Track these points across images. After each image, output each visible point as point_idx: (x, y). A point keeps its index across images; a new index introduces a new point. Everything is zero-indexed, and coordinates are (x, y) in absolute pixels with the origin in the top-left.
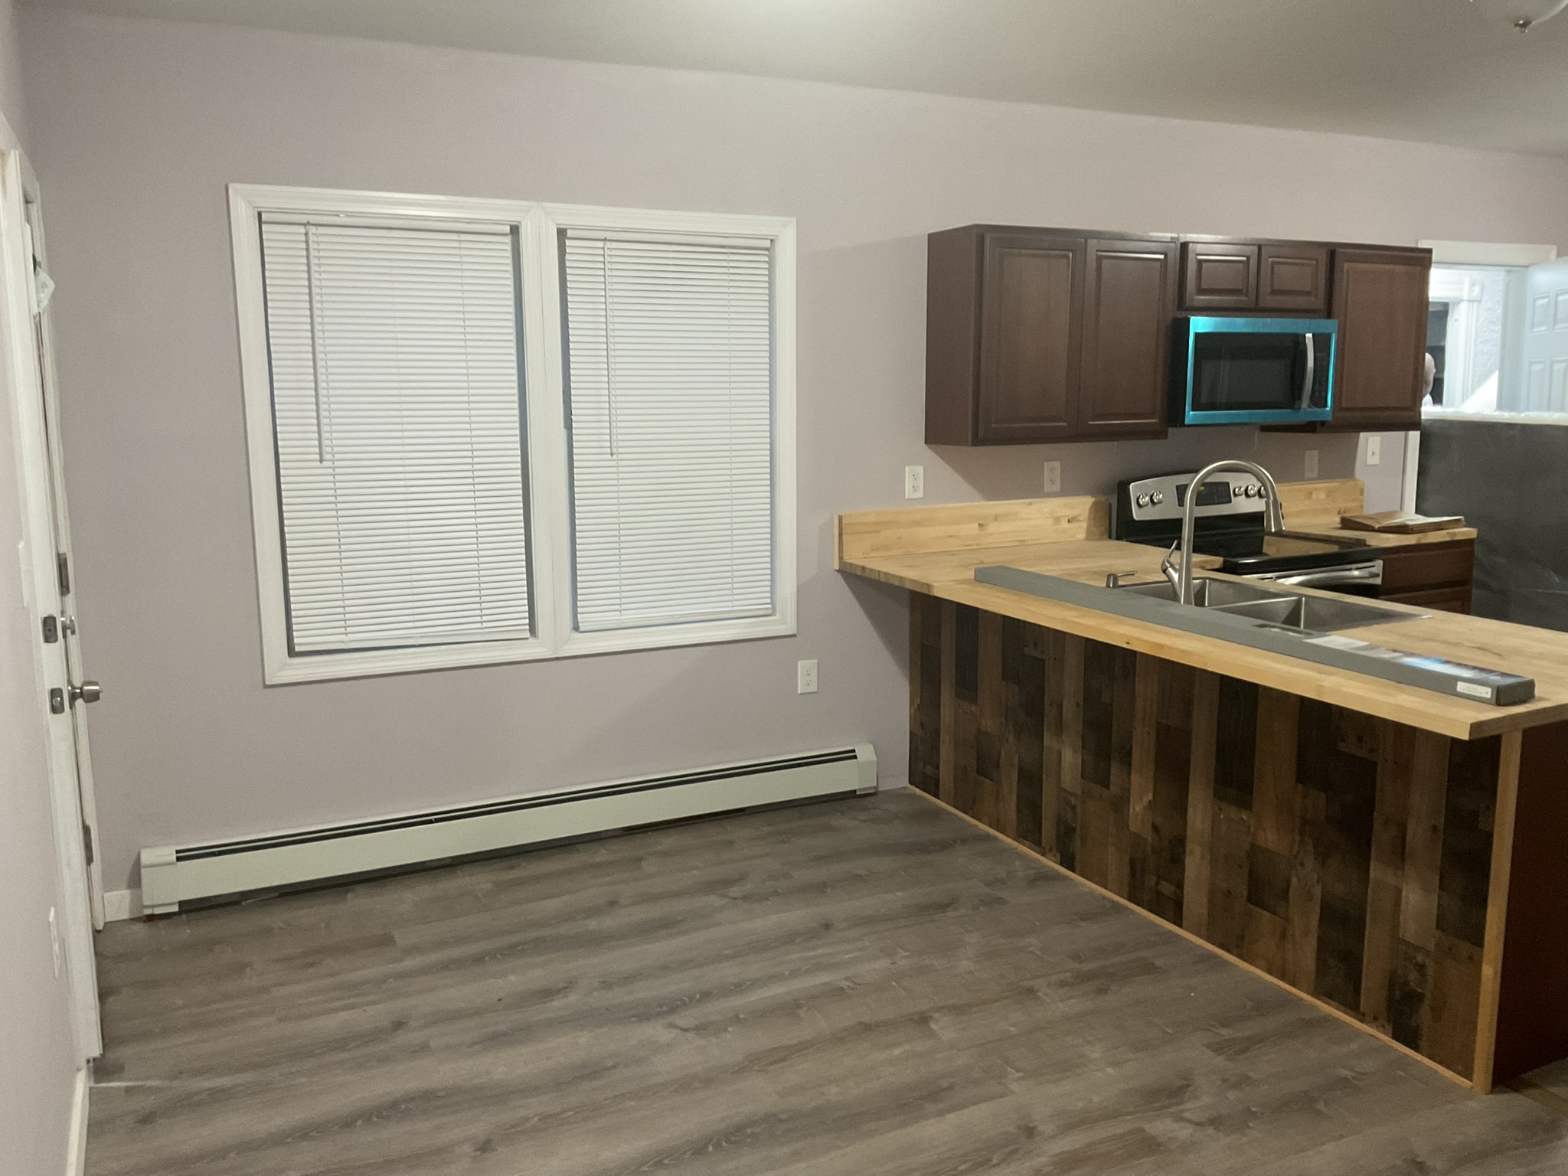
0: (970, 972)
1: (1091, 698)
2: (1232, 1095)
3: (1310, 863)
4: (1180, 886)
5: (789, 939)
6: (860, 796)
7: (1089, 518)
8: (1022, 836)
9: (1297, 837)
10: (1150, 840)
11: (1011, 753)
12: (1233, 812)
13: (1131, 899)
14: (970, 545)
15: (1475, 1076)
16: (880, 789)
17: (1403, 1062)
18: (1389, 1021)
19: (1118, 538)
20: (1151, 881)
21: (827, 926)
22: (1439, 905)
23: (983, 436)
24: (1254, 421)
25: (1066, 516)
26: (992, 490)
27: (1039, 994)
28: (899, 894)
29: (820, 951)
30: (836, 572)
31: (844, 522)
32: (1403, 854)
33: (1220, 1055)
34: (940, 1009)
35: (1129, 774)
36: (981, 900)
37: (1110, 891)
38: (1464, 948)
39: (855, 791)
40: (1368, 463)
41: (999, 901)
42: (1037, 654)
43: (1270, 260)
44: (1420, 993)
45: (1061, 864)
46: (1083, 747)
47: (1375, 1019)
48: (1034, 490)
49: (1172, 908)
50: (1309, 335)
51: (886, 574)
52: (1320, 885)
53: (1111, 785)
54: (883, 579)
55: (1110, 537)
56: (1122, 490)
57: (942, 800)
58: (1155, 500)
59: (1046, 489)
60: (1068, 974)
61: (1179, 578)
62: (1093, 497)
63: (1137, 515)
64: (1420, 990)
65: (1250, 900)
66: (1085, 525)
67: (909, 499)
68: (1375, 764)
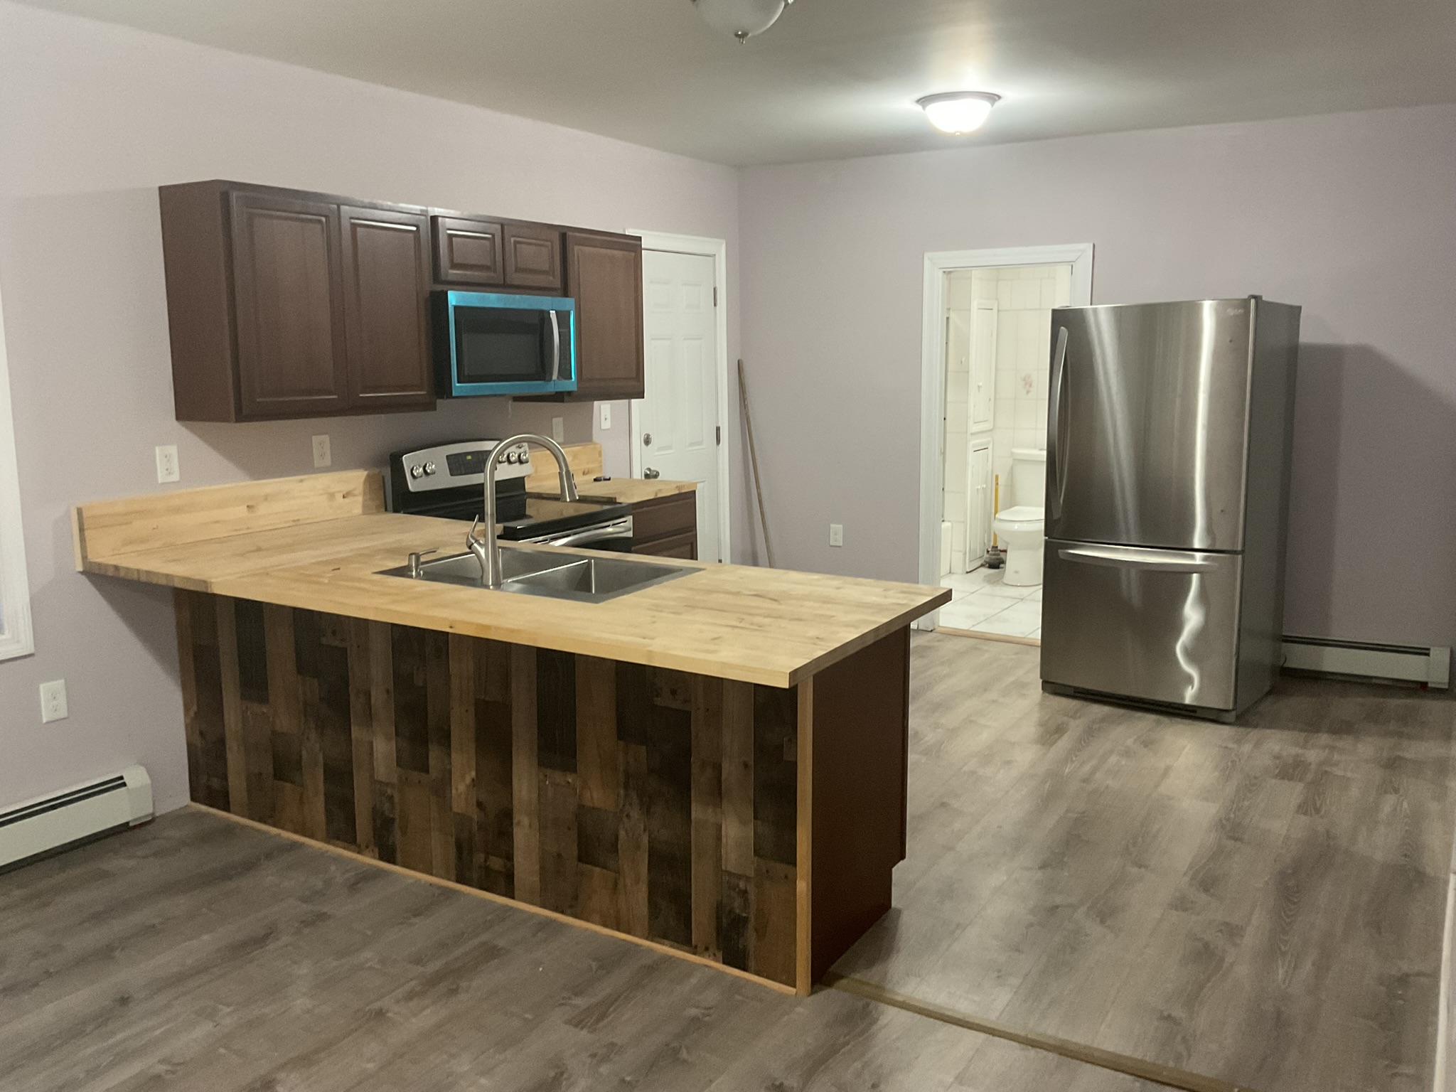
0: (308, 1011)
1: (402, 682)
2: (604, 1069)
3: (635, 814)
4: (509, 857)
5: (75, 1031)
6: (135, 827)
7: (365, 494)
8: (334, 836)
9: (622, 792)
10: (475, 817)
11: (314, 750)
12: (558, 776)
13: (460, 880)
14: (240, 530)
15: (798, 983)
16: (157, 815)
17: (736, 985)
18: (718, 949)
19: (396, 511)
20: (479, 858)
21: (124, 1001)
22: (755, 833)
23: (246, 412)
24: (507, 392)
25: (339, 492)
26: (258, 468)
27: (389, 1015)
28: (206, 937)
29: (119, 1037)
30: (80, 575)
31: (85, 514)
32: (720, 794)
33: (582, 1029)
34: (282, 1067)
35: (450, 755)
36: (302, 922)
37: (436, 876)
38: (780, 868)
39: (128, 823)
40: (603, 428)
41: (322, 917)
42: (337, 643)
43: (512, 239)
44: (744, 917)
45: (381, 858)
46: (397, 734)
47: (707, 949)
48: (302, 465)
49: (504, 882)
50: (553, 313)
51: (148, 573)
52: (647, 833)
53: (430, 770)
54: (143, 579)
55: (386, 510)
56: (395, 462)
57: (236, 813)
58: (429, 471)
59: (317, 463)
60: (413, 983)
61: (485, 552)
62: (366, 470)
63: (413, 486)
64: (744, 915)
65: (580, 859)
66: (360, 499)
67: (163, 484)
68: (689, 713)
